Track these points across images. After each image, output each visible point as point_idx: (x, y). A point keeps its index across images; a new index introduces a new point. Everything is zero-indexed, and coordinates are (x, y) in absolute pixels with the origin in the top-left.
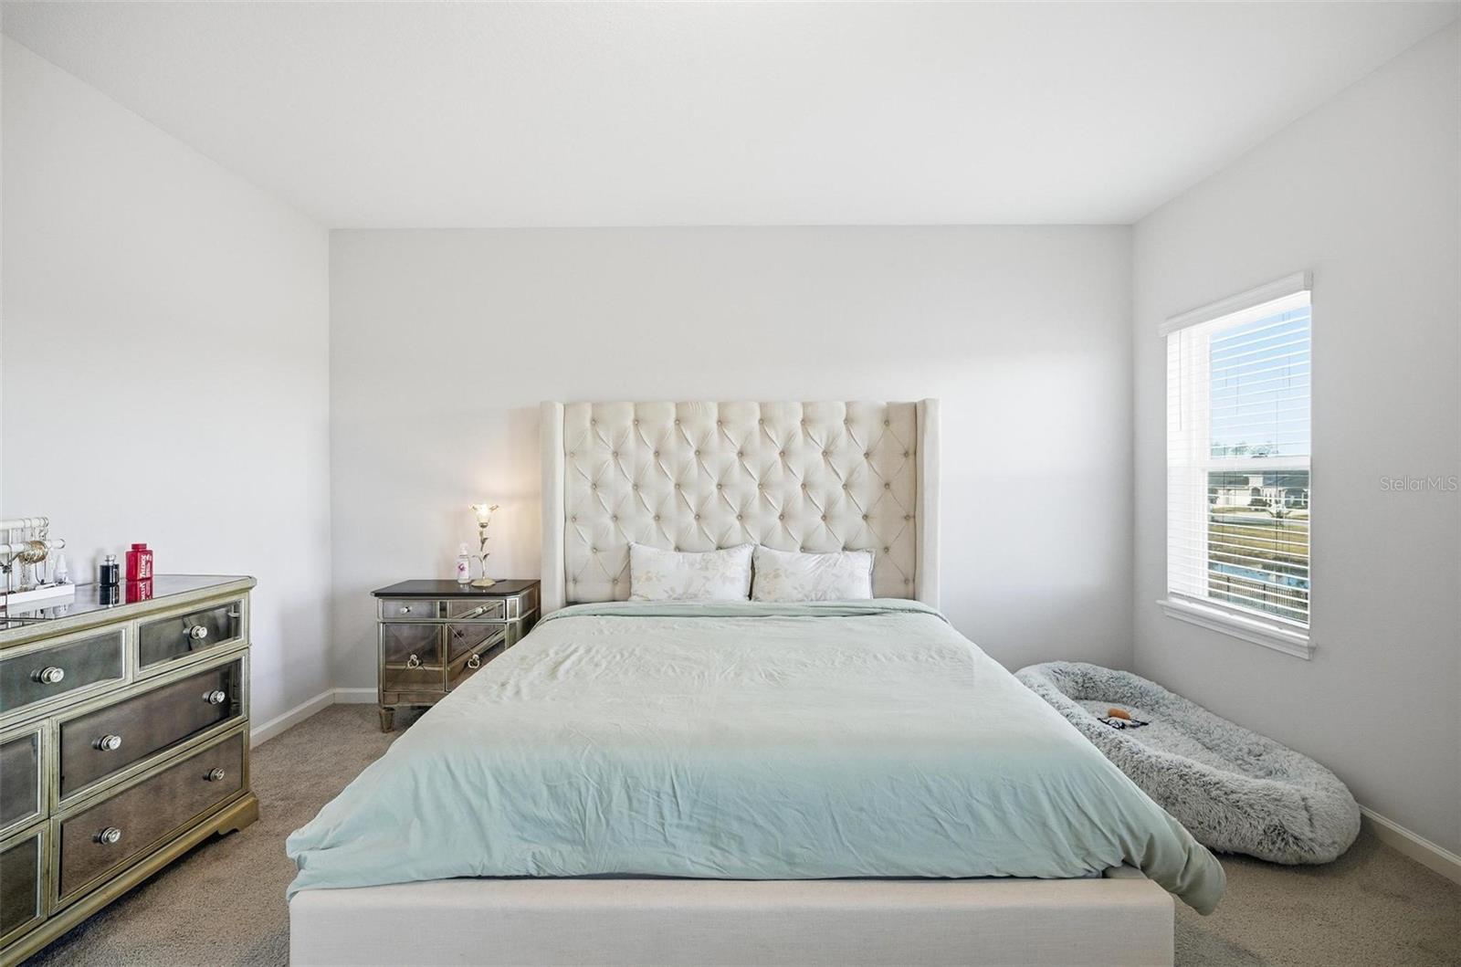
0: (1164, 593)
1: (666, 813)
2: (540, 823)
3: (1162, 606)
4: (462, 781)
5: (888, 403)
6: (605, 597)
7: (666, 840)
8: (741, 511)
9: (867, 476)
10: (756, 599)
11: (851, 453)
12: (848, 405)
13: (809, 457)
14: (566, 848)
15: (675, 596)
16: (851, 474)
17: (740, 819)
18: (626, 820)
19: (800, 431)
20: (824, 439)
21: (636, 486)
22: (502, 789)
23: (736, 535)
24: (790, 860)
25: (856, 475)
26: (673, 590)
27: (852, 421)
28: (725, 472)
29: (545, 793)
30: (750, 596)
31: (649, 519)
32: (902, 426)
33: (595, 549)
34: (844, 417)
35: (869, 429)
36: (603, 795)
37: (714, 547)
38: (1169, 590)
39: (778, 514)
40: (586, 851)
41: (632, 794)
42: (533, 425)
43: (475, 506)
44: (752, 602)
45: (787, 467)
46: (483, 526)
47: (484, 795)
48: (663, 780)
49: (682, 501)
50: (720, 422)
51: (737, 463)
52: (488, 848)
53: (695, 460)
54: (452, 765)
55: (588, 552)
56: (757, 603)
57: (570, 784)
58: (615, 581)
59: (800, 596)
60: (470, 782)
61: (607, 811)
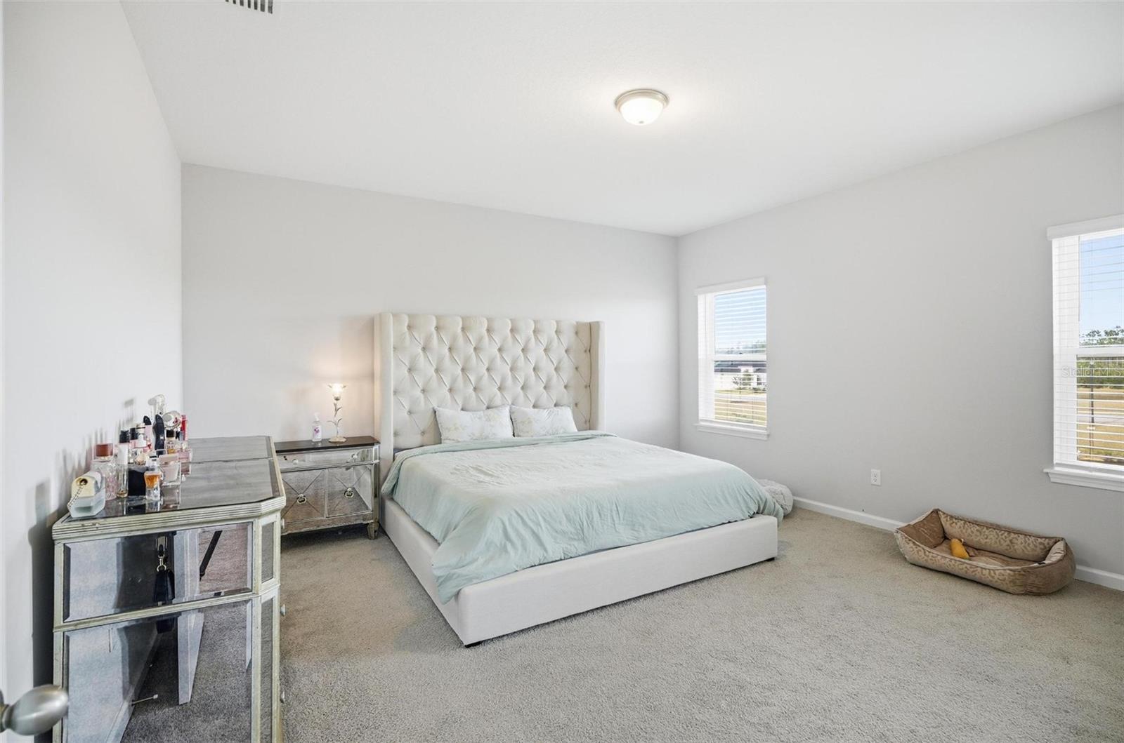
0: (697, 420)
1: (615, 519)
2: (564, 533)
3: (696, 426)
4: (527, 520)
5: (577, 323)
6: (417, 444)
7: (616, 531)
8: (501, 385)
9: (567, 364)
10: (518, 436)
11: (558, 352)
12: (558, 322)
13: (537, 352)
14: (576, 543)
15: (474, 438)
16: (559, 363)
17: (642, 516)
18: (600, 525)
19: (533, 337)
20: (546, 341)
21: (437, 371)
22: (545, 520)
23: (498, 400)
24: (662, 530)
25: (562, 363)
26: (474, 435)
27: (560, 332)
28: (492, 361)
29: (565, 518)
30: (514, 435)
31: (445, 390)
32: (585, 335)
33: (410, 412)
34: (555, 329)
35: (568, 338)
36: (589, 515)
37: (485, 407)
38: (700, 418)
39: (521, 386)
40: (584, 542)
41: (601, 512)
42: (370, 329)
43: (331, 385)
44: (516, 438)
45: (526, 358)
46: (337, 399)
47: (539, 524)
48: (613, 504)
49: (466, 379)
50: (488, 330)
51: (498, 355)
52: (545, 550)
53: (474, 354)
54: (520, 512)
55: (406, 414)
56: (519, 438)
57: (575, 512)
58: (423, 433)
59: (544, 433)
60: (530, 519)
61: (591, 522)
